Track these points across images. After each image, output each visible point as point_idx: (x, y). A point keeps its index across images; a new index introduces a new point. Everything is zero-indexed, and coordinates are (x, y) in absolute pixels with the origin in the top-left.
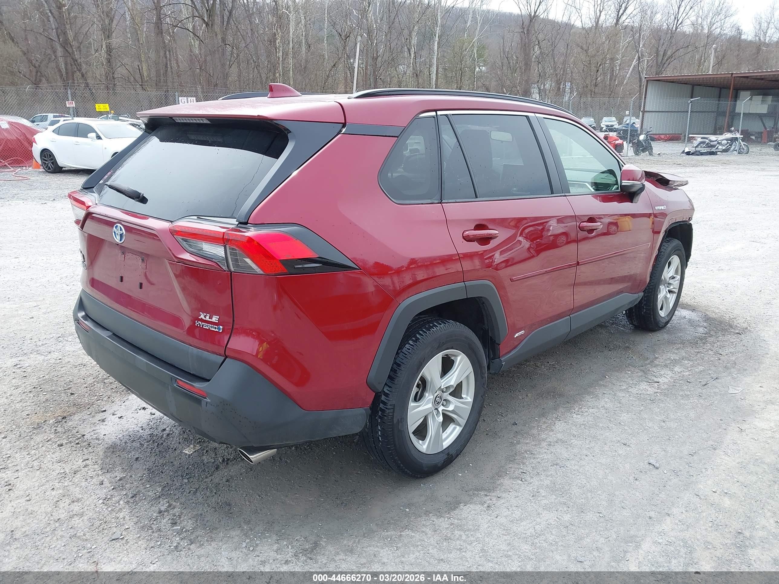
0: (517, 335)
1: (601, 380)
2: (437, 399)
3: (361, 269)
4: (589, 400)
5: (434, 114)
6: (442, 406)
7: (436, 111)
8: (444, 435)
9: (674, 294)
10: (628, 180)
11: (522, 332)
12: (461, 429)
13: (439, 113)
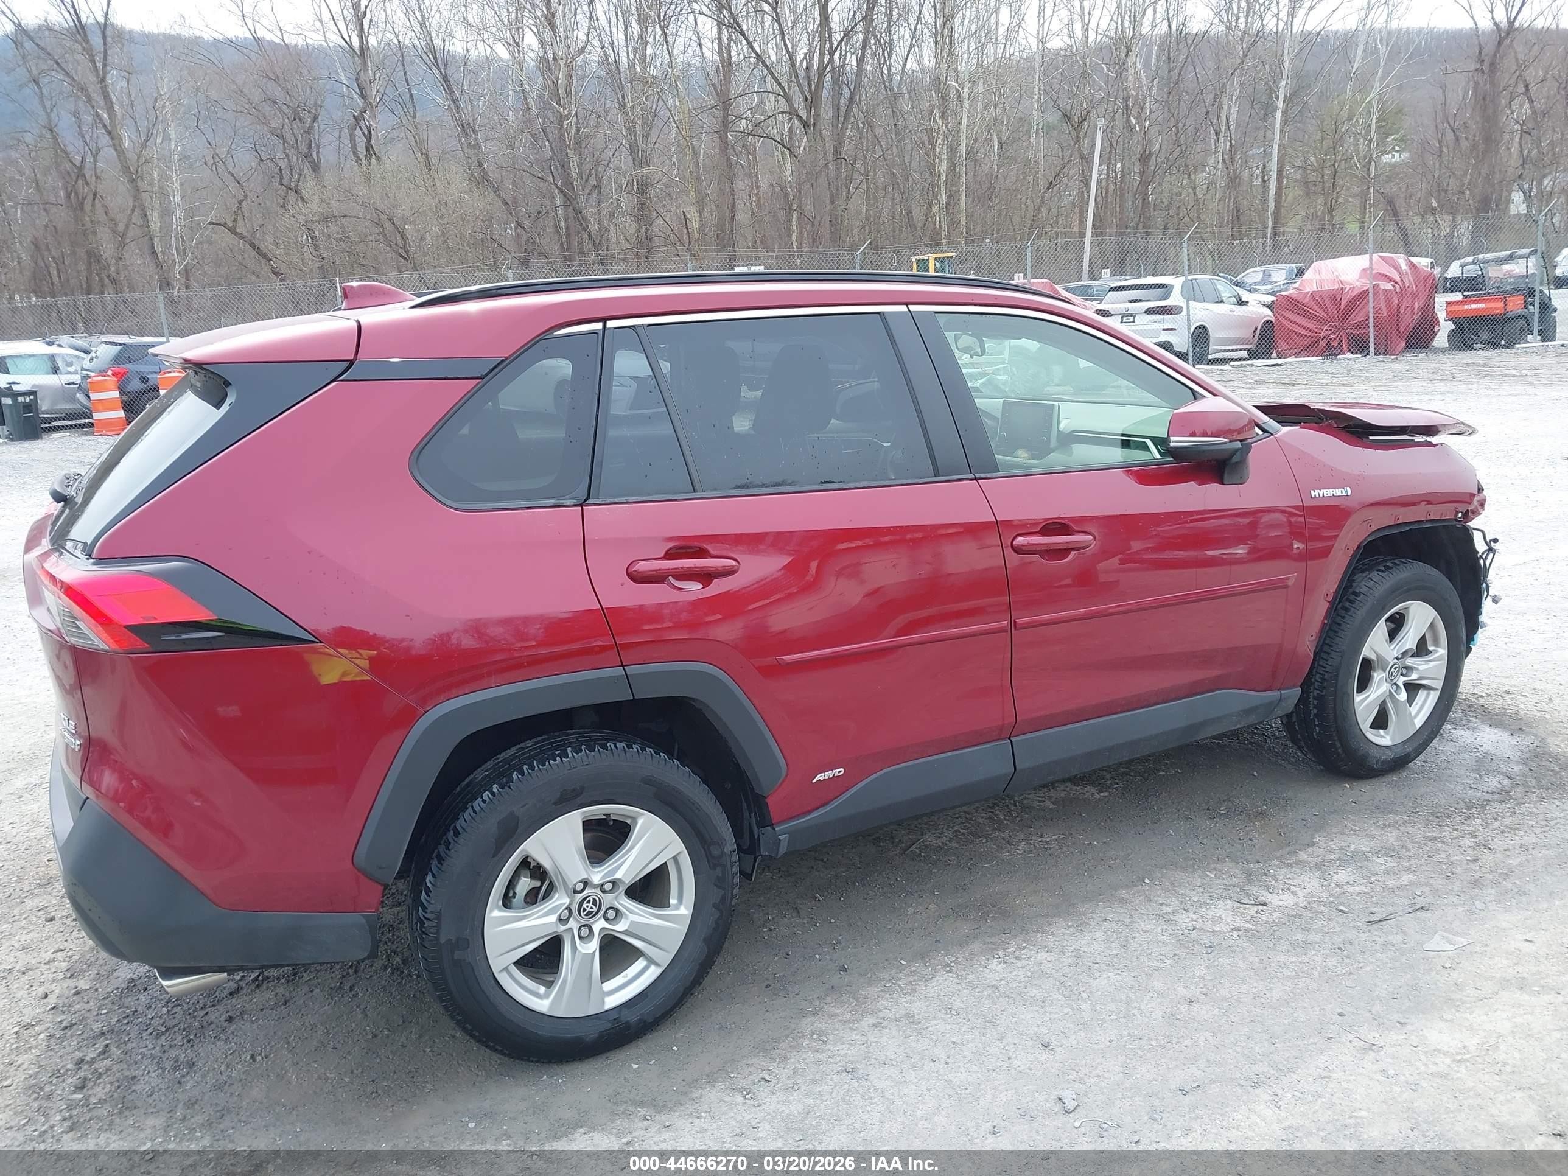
0: (820, 777)
1: (1127, 887)
2: (585, 905)
3: (321, 642)
4: (1060, 933)
5: (599, 326)
6: (603, 920)
7: (604, 320)
8: (608, 986)
9: (1432, 692)
10: (1191, 436)
11: (839, 772)
12: (659, 971)
13: (611, 324)
